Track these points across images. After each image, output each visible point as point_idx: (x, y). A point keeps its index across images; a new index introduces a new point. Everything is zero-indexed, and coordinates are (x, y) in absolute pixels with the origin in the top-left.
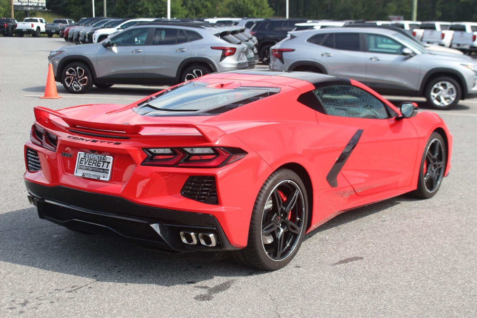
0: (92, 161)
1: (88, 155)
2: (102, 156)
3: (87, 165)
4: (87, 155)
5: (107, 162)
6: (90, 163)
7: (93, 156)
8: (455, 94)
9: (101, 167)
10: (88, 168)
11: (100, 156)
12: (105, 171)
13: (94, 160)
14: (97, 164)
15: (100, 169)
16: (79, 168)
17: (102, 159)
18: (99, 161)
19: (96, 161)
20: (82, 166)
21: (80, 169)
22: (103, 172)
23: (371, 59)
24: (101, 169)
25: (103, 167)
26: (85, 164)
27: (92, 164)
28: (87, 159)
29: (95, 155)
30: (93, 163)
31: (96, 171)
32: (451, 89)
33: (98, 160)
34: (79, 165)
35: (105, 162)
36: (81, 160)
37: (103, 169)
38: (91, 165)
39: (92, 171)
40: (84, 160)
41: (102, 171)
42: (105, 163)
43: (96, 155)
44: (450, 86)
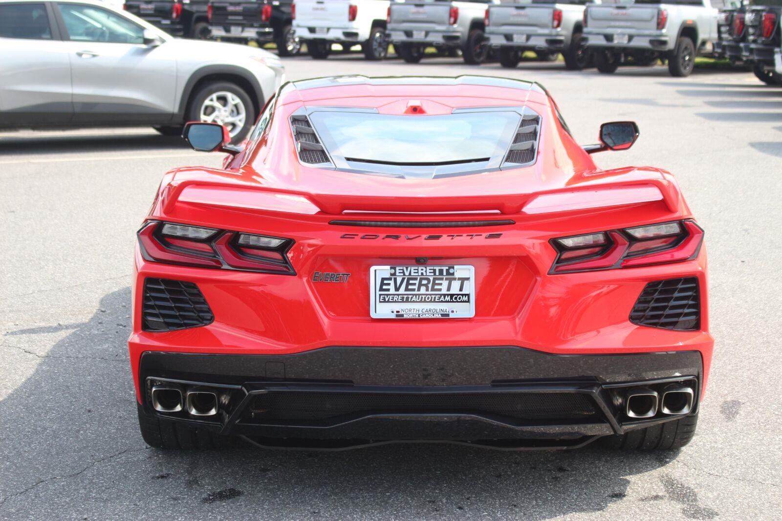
0: (417, 282)
1: (403, 270)
2: (442, 268)
3: (402, 291)
4: (398, 271)
5: (459, 279)
6: (410, 287)
7: (418, 270)
8: (243, 115)
9: (444, 291)
10: (407, 298)
11: (437, 269)
12: (456, 298)
13: (421, 280)
14: (430, 286)
15: (441, 295)
16: (380, 302)
17: (445, 273)
18: (435, 279)
19: (429, 280)
20: (387, 295)
21: (385, 301)
22: (453, 302)
23: (80, 55)
24: (445, 295)
25: (449, 289)
26: (397, 289)
27: (416, 287)
28: (399, 280)
29: (424, 269)
30: (420, 285)
31: (431, 301)
32: (236, 106)
33: (431, 279)
34: (380, 295)
35: (455, 279)
36: (382, 284)
37: (452, 296)
38: (414, 290)
39: (421, 301)
40: (392, 282)
41: (448, 298)
42: (453, 282)
43: (426, 267)
44: (233, 99)
